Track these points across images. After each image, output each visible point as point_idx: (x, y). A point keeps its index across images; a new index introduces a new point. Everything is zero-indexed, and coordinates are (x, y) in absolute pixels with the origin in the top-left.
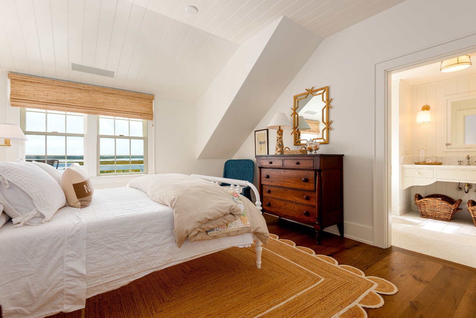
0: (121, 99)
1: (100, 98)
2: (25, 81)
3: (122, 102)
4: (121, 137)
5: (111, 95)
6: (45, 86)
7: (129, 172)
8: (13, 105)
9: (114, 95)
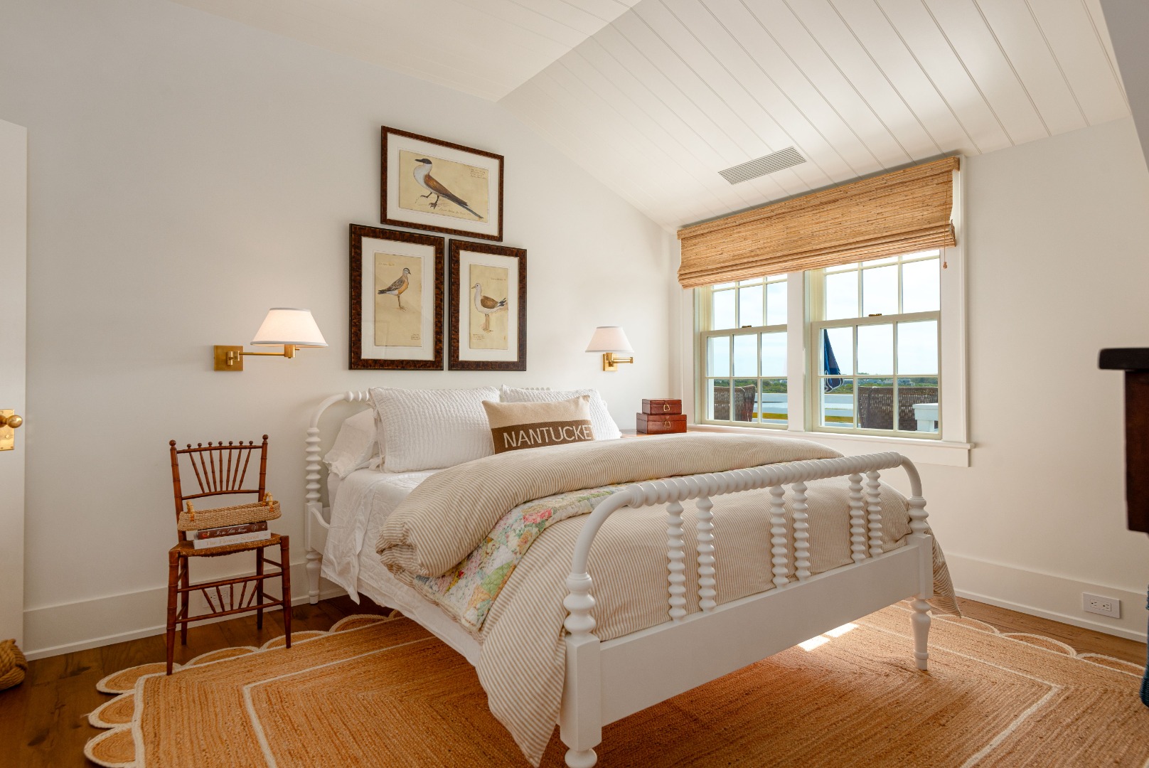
0: (856, 209)
1: (807, 224)
2: (695, 237)
3: (858, 216)
4: (876, 319)
5: (829, 207)
6: (720, 235)
7: (892, 428)
8: (685, 286)
9: (837, 204)
